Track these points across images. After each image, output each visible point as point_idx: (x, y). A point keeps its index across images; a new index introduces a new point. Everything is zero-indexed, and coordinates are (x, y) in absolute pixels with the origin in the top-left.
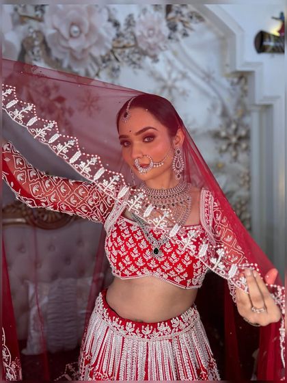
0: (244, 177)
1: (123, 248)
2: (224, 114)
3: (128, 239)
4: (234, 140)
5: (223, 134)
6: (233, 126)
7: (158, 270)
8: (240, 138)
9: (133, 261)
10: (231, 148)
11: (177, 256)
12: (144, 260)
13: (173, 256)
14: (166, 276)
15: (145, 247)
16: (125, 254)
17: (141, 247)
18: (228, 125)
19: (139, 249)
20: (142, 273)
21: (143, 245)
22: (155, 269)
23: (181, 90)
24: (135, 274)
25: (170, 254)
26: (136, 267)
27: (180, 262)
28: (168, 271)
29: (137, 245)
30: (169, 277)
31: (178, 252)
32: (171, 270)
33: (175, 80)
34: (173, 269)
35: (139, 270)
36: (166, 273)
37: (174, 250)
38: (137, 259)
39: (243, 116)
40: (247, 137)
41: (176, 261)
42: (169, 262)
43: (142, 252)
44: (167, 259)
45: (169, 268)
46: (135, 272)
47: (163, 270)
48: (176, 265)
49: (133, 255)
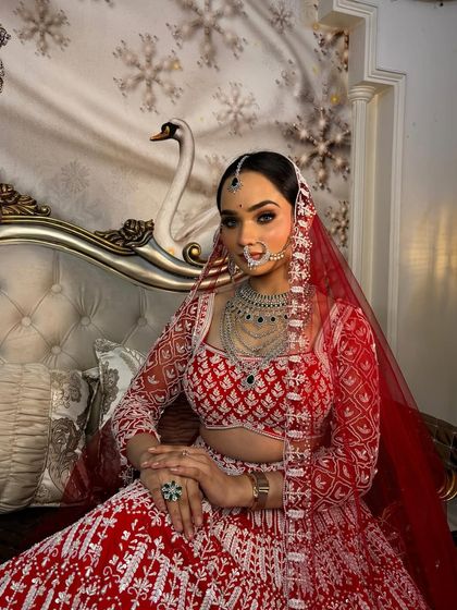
0: (336, 220)
1: (200, 389)
2: (306, 97)
3: (206, 376)
4: (322, 148)
5: (304, 134)
6: (322, 123)
7: (249, 418)
8: (332, 146)
9: (215, 406)
10: (316, 162)
11: (273, 398)
12: (229, 405)
13: (268, 398)
14: (261, 427)
15: (230, 386)
16: (203, 396)
17: (224, 386)
18: (313, 120)
19: (221, 390)
20: (229, 423)
21: (227, 384)
22: (245, 417)
23: (229, 36)
24: (220, 423)
25: (264, 396)
26: (221, 413)
27: (277, 407)
28: (263, 420)
29: (218, 385)
30: (267, 429)
31: (274, 393)
32: (267, 417)
33: (219, 15)
34: (269, 416)
35: (225, 417)
36: (260, 422)
37: (269, 391)
38: (219, 403)
39: (340, 106)
40: (344, 146)
41: (272, 405)
42: (262, 406)
43: (225, 394)
44: (259, 403)
45: (263, 416)
46: (221, 421)
47: (256, 418)
48: (272, 410)
49: (213, 398)
